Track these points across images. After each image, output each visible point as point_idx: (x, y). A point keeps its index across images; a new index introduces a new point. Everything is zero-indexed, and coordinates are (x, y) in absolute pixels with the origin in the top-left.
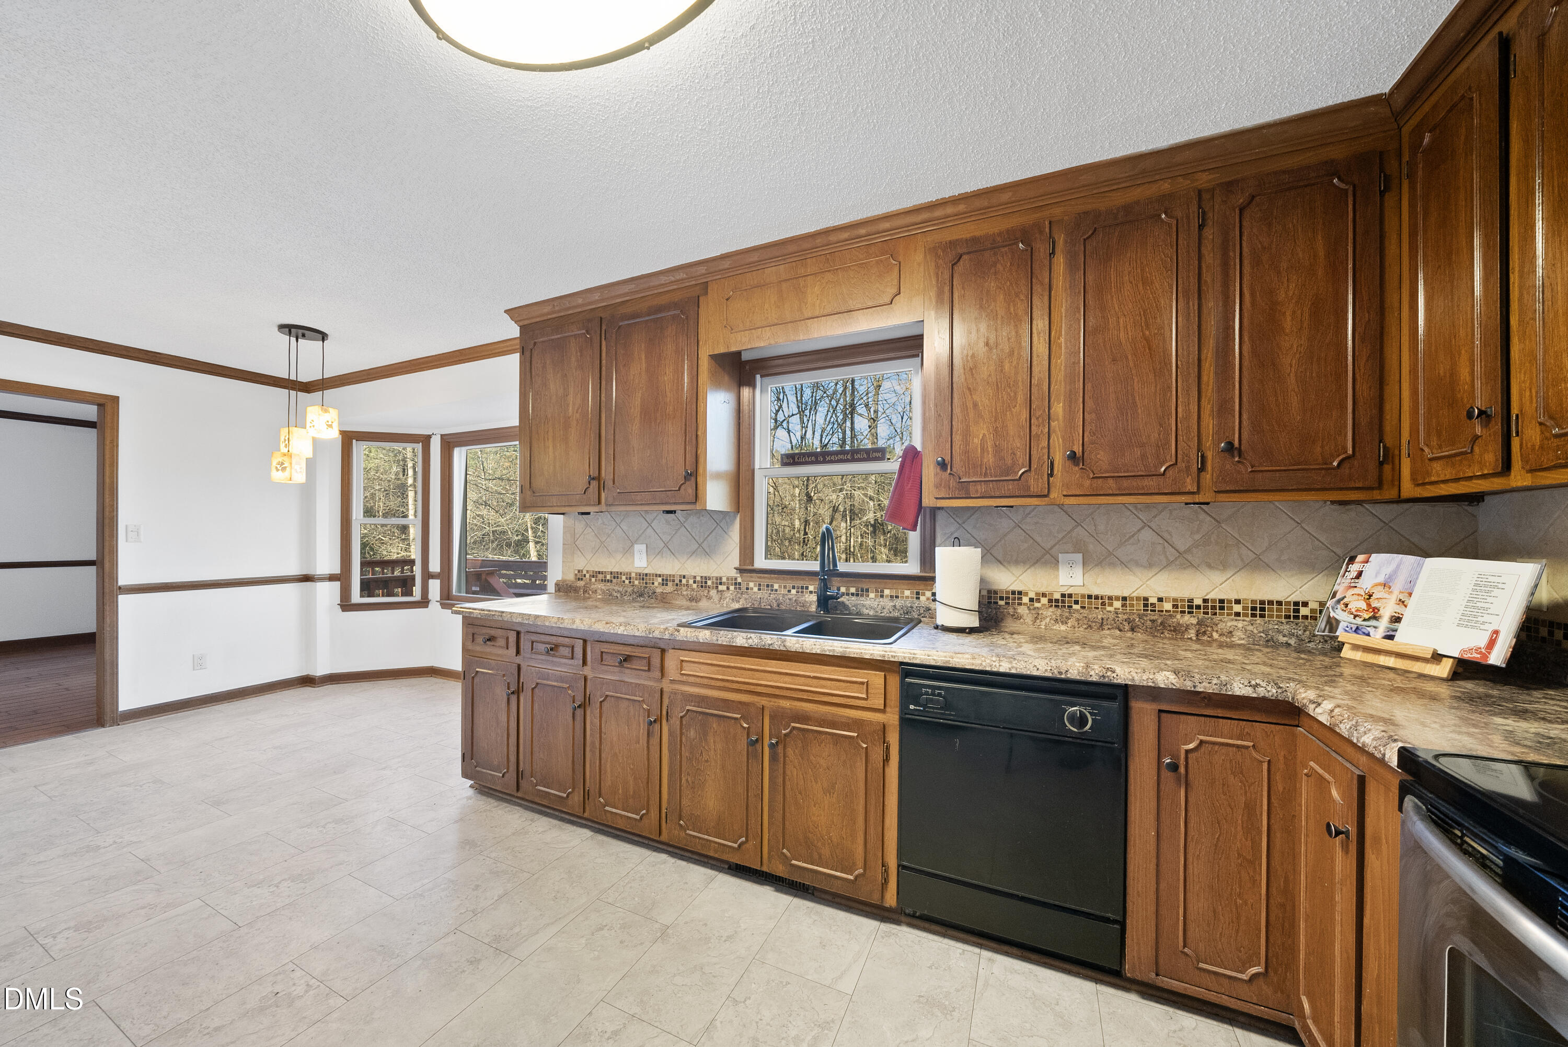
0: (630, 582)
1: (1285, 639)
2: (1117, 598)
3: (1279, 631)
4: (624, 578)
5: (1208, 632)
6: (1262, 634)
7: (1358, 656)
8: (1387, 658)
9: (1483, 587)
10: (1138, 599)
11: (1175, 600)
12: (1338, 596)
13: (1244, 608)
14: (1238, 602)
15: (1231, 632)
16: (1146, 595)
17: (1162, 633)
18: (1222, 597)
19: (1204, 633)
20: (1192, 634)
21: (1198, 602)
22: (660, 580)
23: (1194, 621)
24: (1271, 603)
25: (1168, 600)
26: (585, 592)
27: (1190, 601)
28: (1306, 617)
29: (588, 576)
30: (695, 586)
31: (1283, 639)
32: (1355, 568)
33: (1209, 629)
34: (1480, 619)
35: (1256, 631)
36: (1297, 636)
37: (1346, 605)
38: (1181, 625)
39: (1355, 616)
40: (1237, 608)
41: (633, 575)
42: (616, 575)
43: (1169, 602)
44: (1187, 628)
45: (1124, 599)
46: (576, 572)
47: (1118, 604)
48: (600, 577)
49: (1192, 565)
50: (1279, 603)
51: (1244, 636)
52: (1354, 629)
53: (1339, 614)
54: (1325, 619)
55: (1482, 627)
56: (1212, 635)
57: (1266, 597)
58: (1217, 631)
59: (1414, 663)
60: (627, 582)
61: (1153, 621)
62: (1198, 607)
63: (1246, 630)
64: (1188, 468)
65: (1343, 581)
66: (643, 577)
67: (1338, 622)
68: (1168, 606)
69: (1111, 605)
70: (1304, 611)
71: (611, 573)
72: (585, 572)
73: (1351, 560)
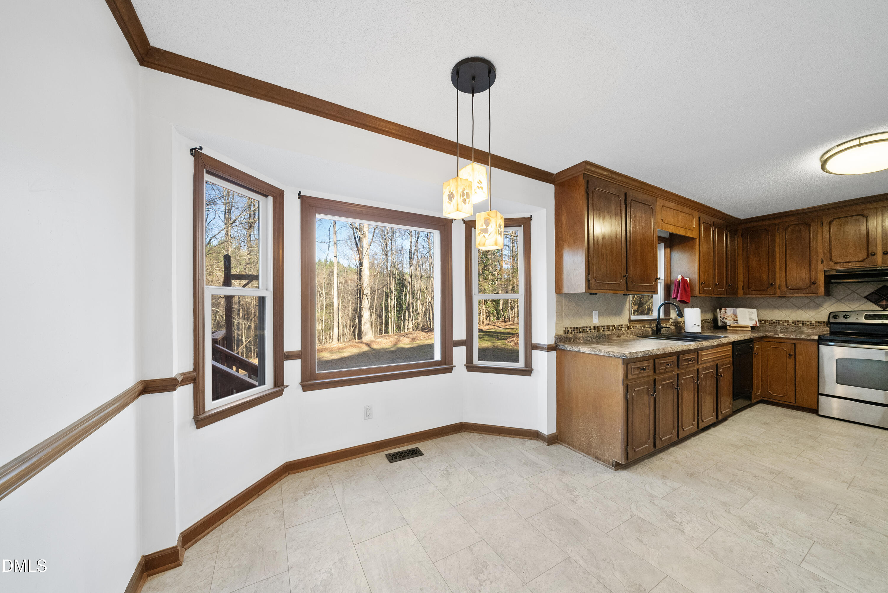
0: (591, 332)
4: (588, 329)
7: (732, 329)
8: (738, 328)
9: (750, 313)
12: (722, 317)
22: (602, 328)
26: (574, 340)
29: (570, 331)
30: (615, 330)
32: (723, 311)
34: (752, 319)
37: (726, 319)
39: (730, 321)
41: (592, 328)
42: (584, 328)
46: (564, 329)
48: (577, 331)
54: (721, 322)
55: (754, 320)
59: (744, 328)
60: (589, 331)
65: (721, 314)
66: (595, 328)
67: (726, 322)
71: (582, 327)
72: (569, 329)
73: (720, 309)
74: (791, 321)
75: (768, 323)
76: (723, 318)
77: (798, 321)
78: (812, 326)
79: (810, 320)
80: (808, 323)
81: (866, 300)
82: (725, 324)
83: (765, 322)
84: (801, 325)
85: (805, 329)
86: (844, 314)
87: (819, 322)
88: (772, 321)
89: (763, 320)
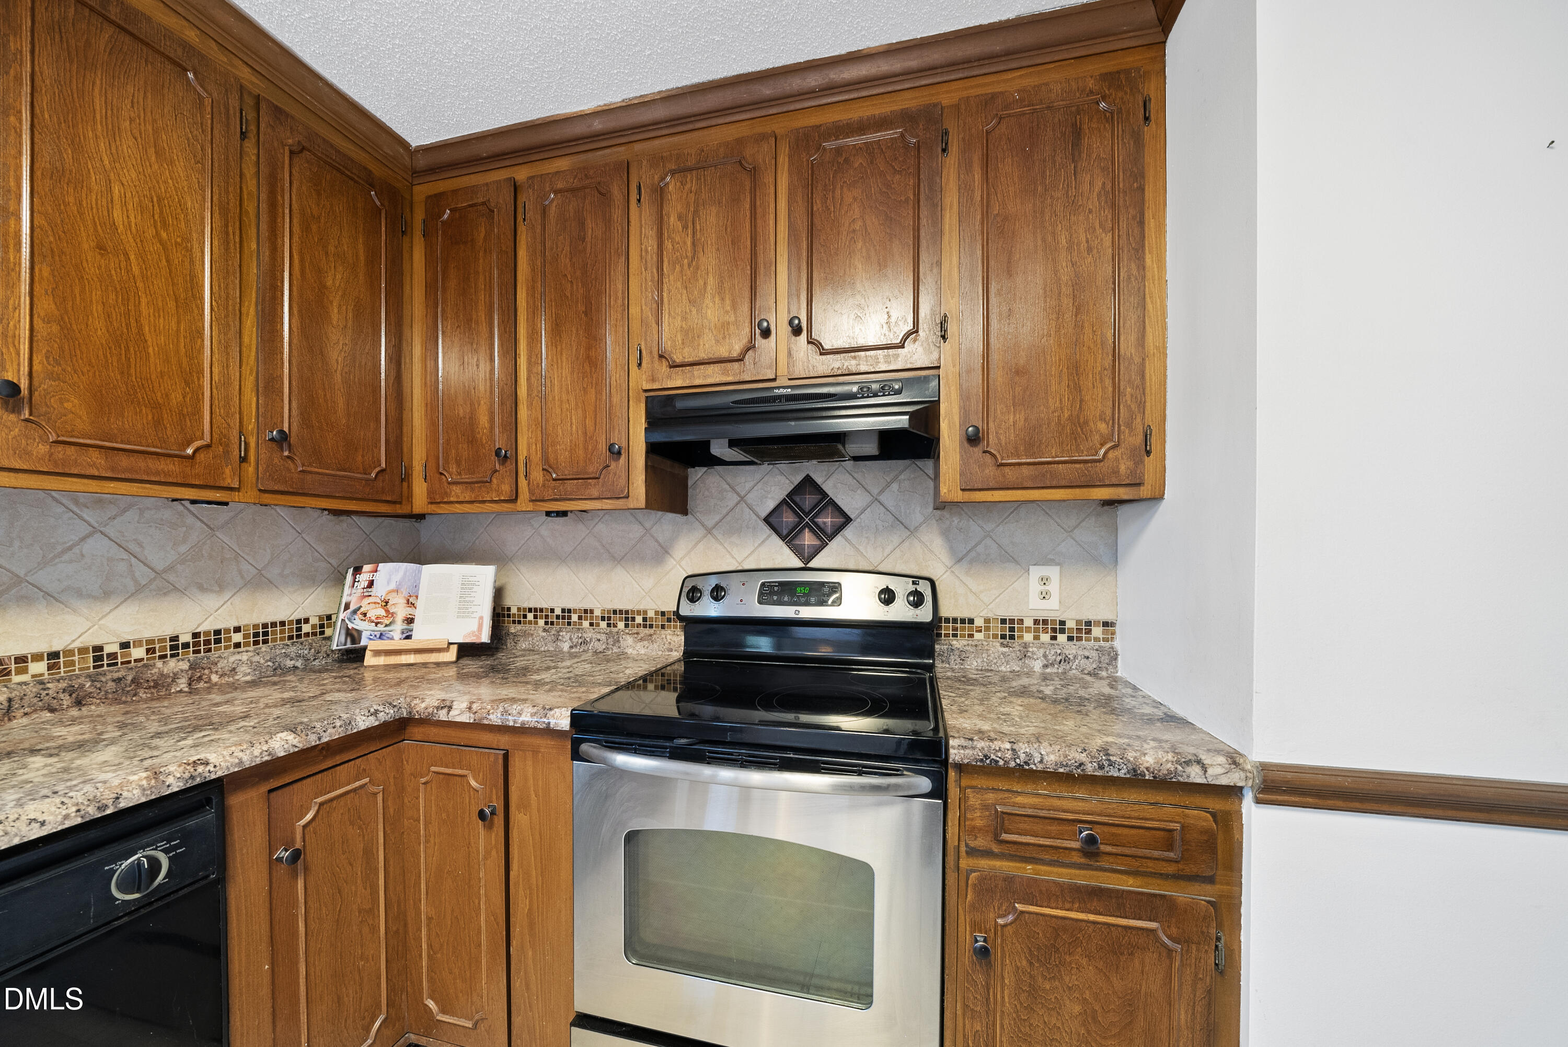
1: (293, 662)
2: (37, 657)
3: (286, 655)
5: (205, 677)
6: (270, 663)
7: (382, 660)
8: (408, 656)
9: (467, 585)
10: (83, 651)
11: (150, 641)
12: (352, 608)
13: (246, 636)
14: (237, 630)
15: (234, 669)
16: (97, 642)
17: (135, 695)
18: (218, 627)
19: (200, 678)
20: (182, 684)
21: (186, 638)
23: (185, 666)
24: (274, 624)
25: (138, 643)
27: (175, 638)
28: (307, 635)
31: (290, 663)
32: (364, 578)
33: (207, 671)
34: (470, 610)
35: (262, 661)
36: (303, 657)
37: (365, 615)
38: (167, 676)
39: (377, 624)
40: (237, 638)
43: (141, 646)
44: (175, 677)
45: (54, 655)
47: (39, 668)
49: (176, 589)
50: (283, 624)
51: (249, 670)
52: (378, 636)
53: (358, 624)
54: (343, 632)
55: (473, 616)
56: (210, 679)
57: (269, 619)
58: (217, 672)
59: (430, 655)
61: (119, 680)
62: (186, 646)
63: (251, 663)
64: (227, 453)
65: (354, 591)
67: (359, 633)
68: (138, 653)
69: (24, 671)
70: (306, 628)
73: (358, 570)
74: (597, 613)
75: (541, 622)
76: (355, 612)
77: (615, 612)
78: (648, 631)
79: (641, 607)
80: (639, 620)
81: (767, 530)
82: (354, 641)
83: (535, 617)
84: (621, 625)
85: (629, 640)
86: (713, 581)
87: (663, 614)
88: (552, 611)
89: (530, 610)
